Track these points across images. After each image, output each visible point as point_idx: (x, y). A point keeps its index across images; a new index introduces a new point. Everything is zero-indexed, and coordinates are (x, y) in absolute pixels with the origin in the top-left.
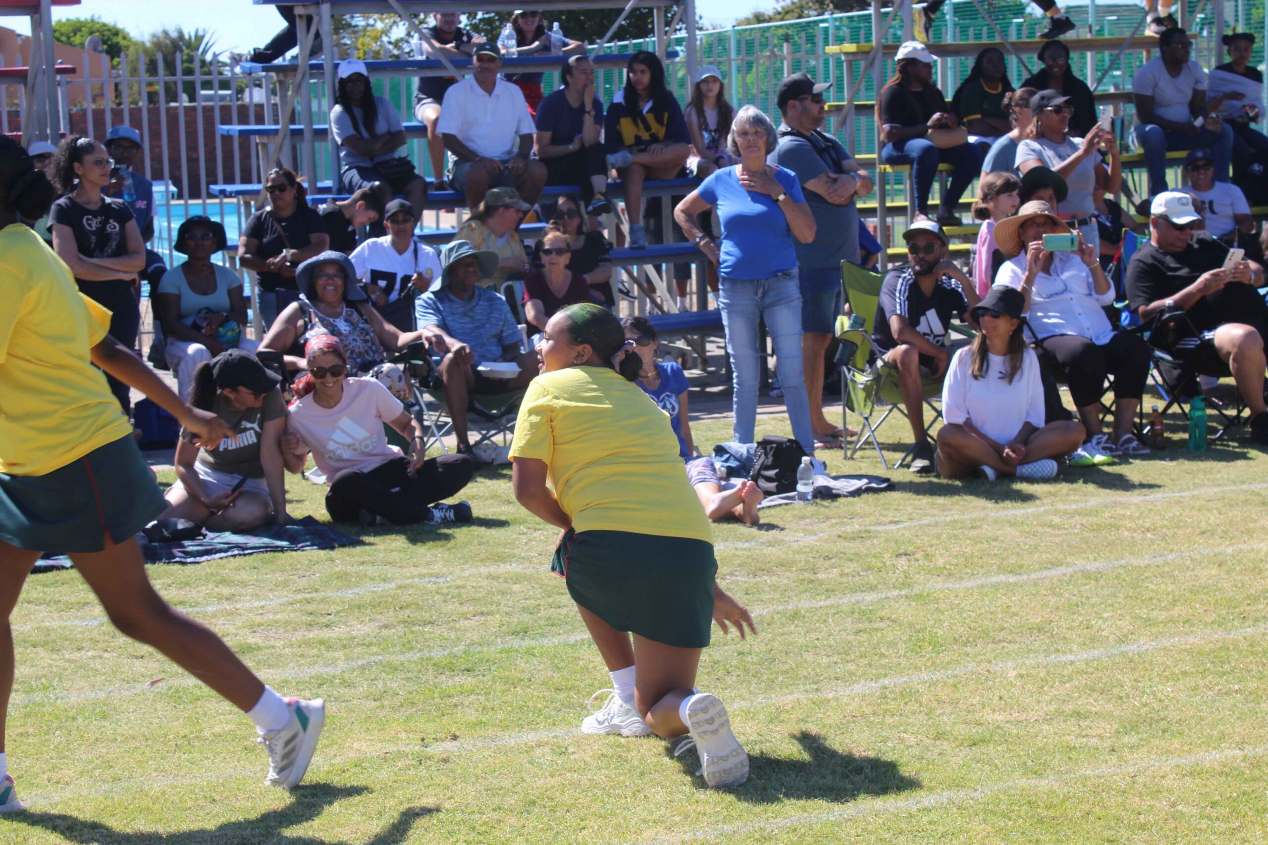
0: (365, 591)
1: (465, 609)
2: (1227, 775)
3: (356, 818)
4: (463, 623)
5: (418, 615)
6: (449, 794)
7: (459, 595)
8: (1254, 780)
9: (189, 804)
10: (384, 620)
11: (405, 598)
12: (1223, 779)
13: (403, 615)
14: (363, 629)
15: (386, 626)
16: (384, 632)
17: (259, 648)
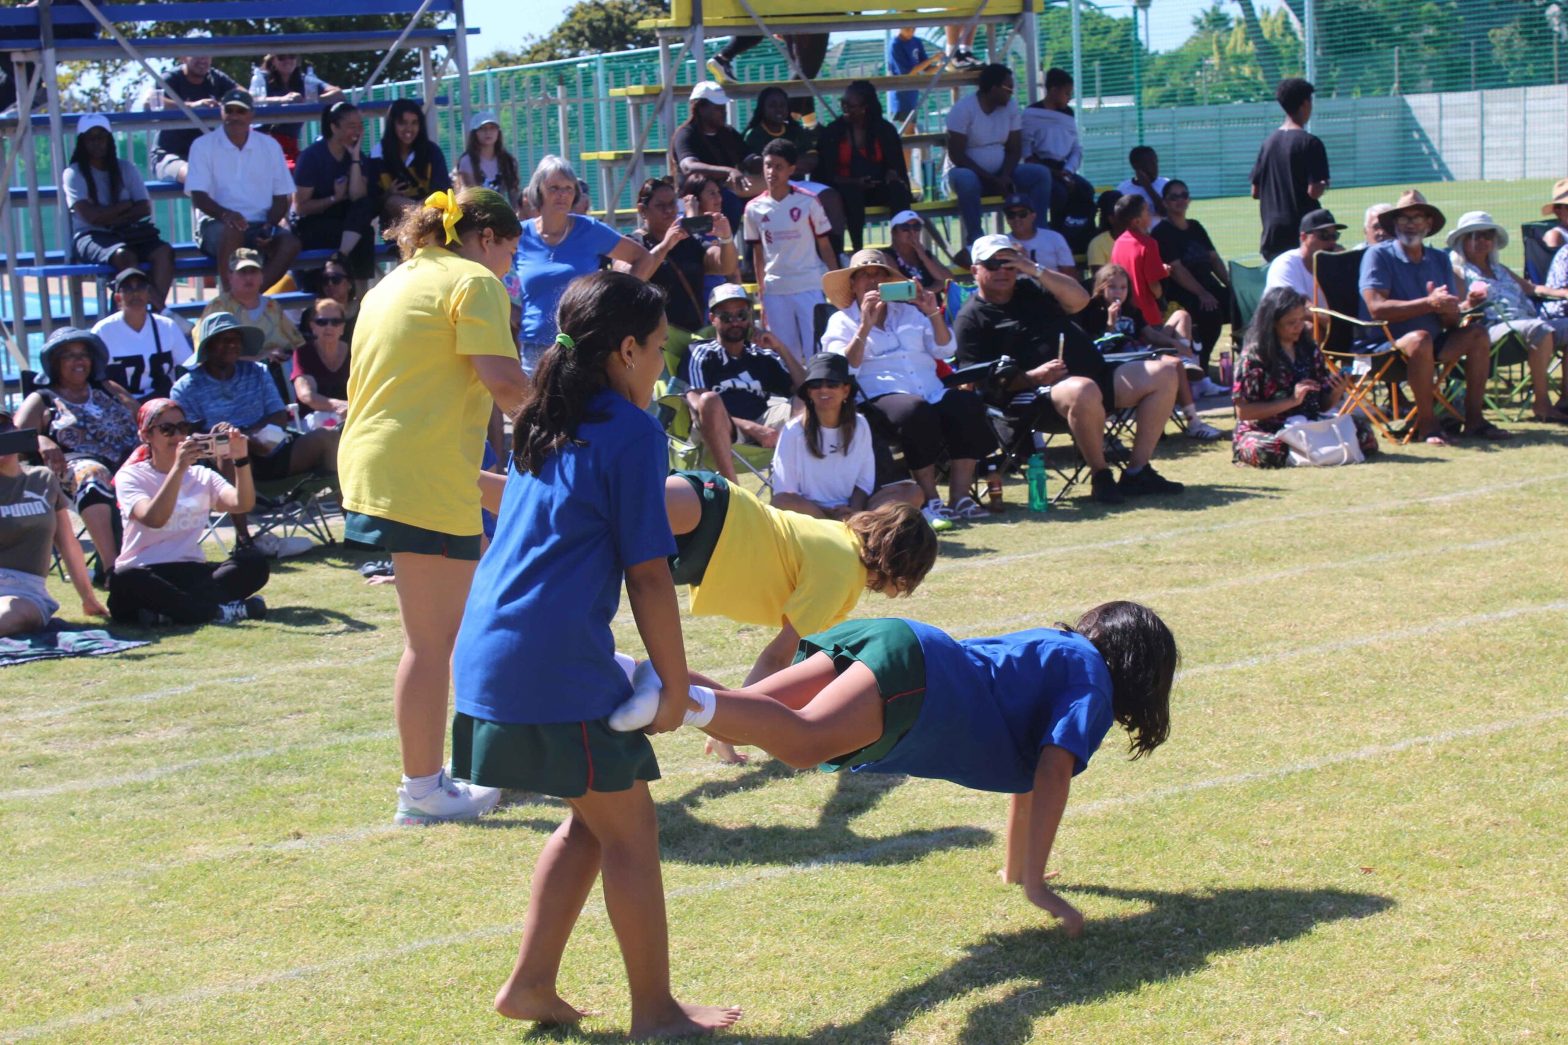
0: (162, 695)
1: (279, 707)
2: (1111, 824)
3: (210, 919)
4: (279, 723)
5: (227, 716)
6: (308, 890)
7: (270, 694)
8: (1138, 826)
9: (22, 918)
10: (190, 724)
11: (210, 699)
12: (1108, 827)
13: (212, 716)
14: (171, 733)
15: (194, 730)
16: (194, 735)
17: (57, 760)
